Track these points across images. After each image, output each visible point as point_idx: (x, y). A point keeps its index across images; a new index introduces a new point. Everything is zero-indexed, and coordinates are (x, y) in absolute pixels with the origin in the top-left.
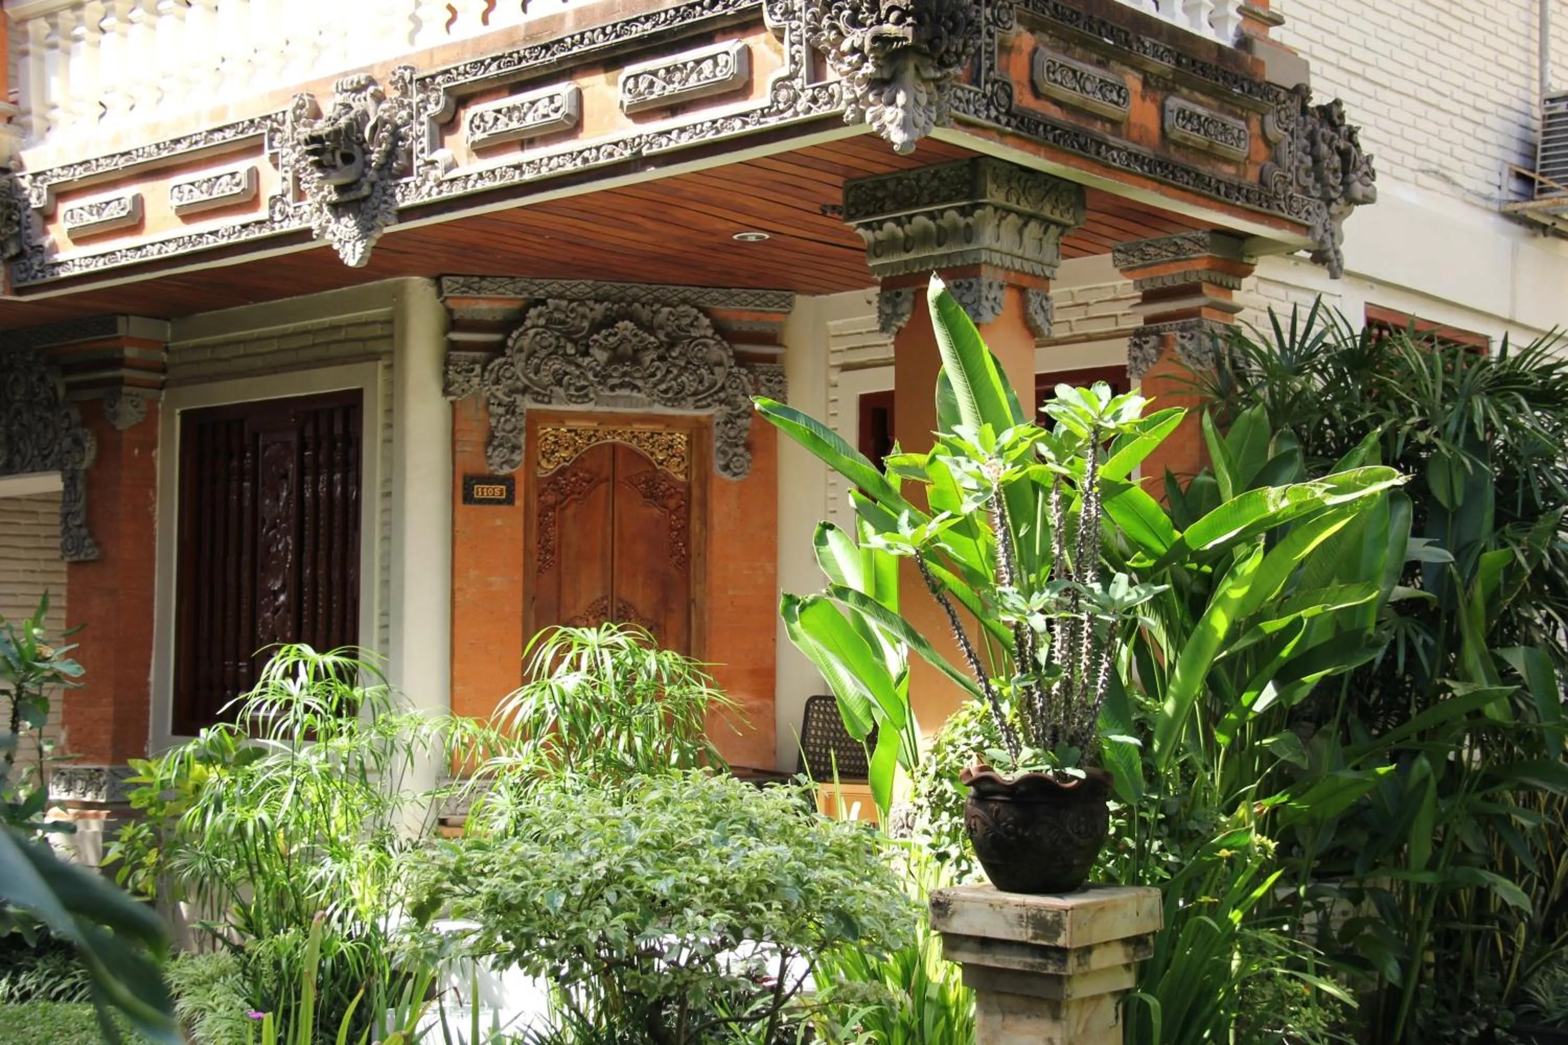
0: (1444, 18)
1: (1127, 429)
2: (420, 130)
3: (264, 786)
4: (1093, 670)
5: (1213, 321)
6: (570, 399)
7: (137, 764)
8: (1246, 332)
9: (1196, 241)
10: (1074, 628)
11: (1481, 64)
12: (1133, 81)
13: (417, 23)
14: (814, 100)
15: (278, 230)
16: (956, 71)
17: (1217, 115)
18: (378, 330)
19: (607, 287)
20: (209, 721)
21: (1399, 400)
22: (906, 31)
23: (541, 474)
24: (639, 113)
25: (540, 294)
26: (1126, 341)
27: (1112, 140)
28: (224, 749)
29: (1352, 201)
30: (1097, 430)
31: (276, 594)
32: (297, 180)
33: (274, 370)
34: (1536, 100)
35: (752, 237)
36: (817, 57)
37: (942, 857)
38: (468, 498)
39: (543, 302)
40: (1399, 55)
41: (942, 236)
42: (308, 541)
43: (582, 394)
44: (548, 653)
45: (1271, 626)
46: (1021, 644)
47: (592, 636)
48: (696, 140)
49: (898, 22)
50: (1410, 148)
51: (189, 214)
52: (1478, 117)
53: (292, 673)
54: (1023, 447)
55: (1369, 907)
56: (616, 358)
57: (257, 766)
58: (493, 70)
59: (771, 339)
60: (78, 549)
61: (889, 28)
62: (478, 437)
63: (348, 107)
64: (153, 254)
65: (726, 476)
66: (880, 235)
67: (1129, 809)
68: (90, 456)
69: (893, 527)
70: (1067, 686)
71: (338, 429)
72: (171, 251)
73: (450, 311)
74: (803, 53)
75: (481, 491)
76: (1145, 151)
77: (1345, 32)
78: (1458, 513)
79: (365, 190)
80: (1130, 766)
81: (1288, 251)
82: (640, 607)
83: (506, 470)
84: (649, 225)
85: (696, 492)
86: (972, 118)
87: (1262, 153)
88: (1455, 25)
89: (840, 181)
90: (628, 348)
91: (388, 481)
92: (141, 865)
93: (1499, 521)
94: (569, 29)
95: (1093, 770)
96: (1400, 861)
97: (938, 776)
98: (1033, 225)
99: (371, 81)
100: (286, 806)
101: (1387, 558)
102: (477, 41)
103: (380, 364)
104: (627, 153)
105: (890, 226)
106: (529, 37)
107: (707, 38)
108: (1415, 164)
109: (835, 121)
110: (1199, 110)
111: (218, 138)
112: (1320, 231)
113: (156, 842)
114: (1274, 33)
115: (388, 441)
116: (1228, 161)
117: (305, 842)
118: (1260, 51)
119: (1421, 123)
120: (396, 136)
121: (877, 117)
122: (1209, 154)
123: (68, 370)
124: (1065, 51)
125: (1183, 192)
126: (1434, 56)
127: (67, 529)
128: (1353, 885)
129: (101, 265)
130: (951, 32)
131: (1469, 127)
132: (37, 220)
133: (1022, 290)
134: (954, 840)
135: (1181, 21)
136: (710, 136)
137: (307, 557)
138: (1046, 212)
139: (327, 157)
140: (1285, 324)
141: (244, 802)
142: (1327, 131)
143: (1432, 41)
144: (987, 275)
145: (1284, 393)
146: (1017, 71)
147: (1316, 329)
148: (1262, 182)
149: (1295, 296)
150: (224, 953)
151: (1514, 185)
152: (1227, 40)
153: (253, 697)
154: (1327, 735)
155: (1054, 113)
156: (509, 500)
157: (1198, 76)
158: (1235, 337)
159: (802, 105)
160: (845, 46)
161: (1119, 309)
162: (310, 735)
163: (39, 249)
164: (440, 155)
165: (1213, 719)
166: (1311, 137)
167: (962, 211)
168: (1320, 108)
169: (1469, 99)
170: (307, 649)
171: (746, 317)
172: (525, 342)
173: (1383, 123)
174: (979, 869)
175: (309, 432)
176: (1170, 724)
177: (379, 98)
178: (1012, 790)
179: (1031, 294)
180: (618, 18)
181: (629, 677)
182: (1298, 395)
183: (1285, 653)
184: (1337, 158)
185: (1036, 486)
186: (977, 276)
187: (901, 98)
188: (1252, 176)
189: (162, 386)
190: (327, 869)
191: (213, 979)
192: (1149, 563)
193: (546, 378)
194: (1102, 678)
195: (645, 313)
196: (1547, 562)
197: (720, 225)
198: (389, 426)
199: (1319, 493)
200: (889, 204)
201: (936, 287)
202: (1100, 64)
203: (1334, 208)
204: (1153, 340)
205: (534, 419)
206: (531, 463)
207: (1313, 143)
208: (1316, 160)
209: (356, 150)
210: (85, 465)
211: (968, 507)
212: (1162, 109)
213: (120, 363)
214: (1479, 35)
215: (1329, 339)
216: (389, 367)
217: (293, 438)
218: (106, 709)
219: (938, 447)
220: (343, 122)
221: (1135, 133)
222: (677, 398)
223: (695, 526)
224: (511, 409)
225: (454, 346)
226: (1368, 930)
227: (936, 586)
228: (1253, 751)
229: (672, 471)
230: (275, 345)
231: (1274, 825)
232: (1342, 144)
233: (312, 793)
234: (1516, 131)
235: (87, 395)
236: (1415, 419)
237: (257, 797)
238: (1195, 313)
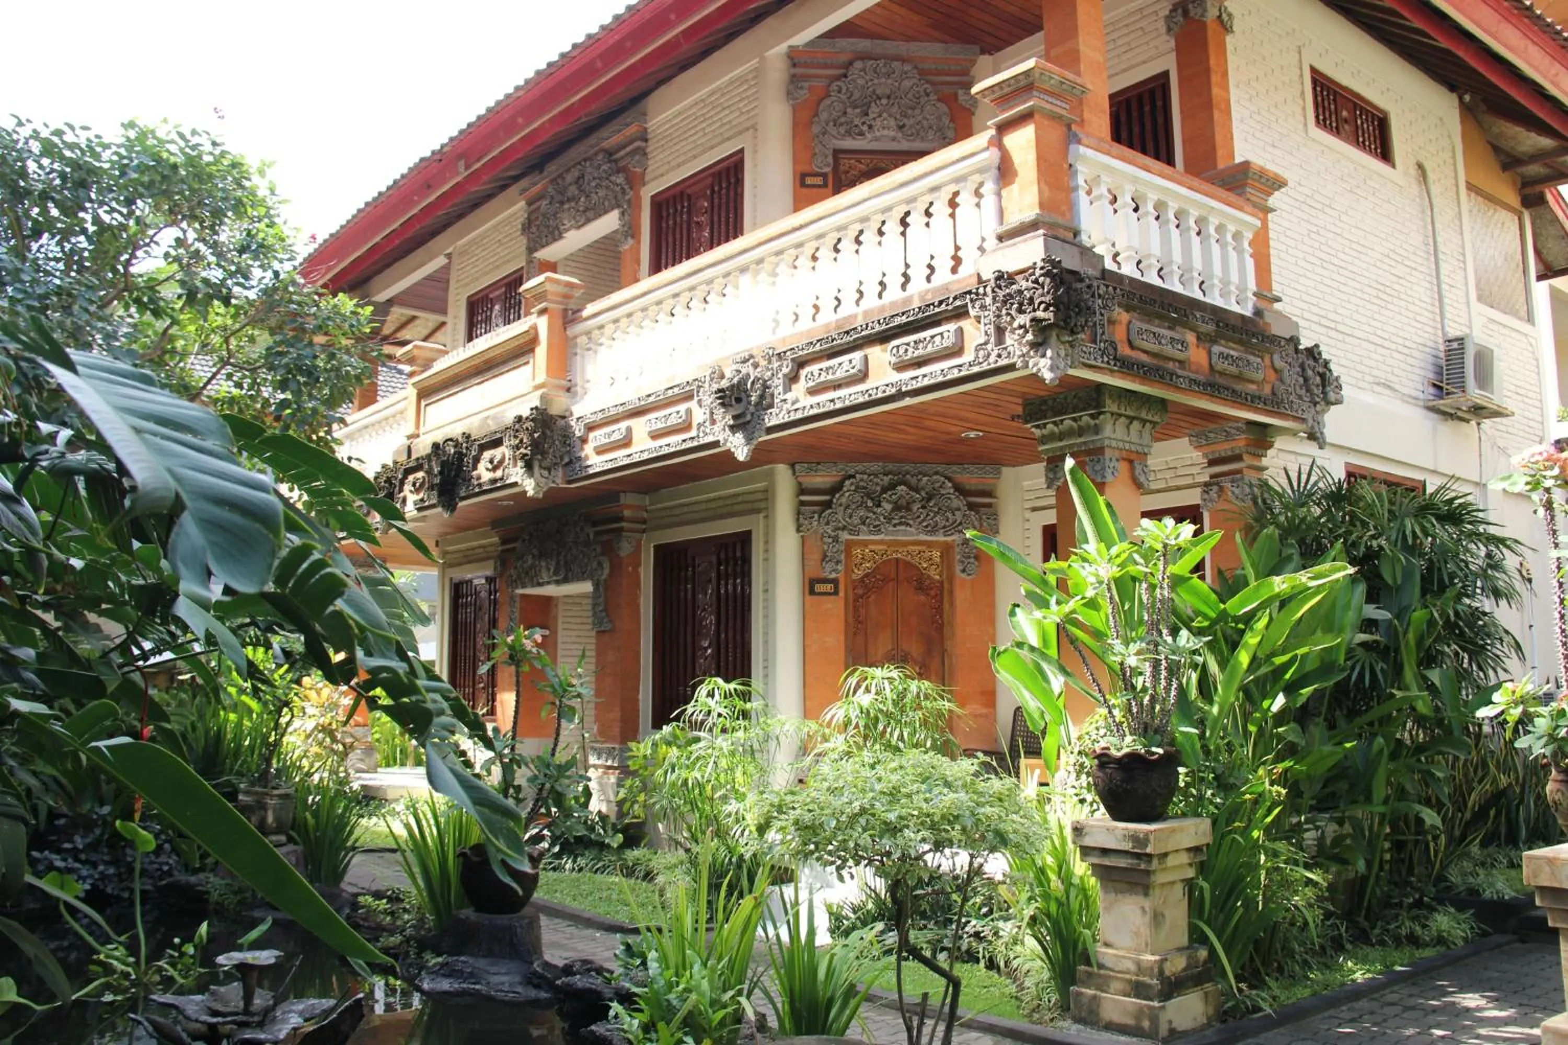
0: (1381, 295)
1: (1183, 545)
2: (778, 384)
3: (698, 758)
4: (1168, 689)
5: (1251, 476)
6: (870, 532)
7: (632, 745)
8: (1271, 482)
9: (1238, 429)
10: (1156, 665)
11: (1406, 320)
12: (1191, 337)
13: (776, 322)
14: (999, 356)
15: (702, 442)
16: (1081, 336)
17: (1244, 355)
18: (760, 496)
19: (890, 467)
20: (668, 721)
21: (1363, 522)
22: (1049, 315)
23: (854, 577)
24: (900, 367)
25: (852, 472)
26: (1199, 490)
27: (1180, 372)
28: (675, 737)
29: (1329, 403)
30: (1165, 546)
31: (706, 649)
32: (712, 413)
33: (703, 520)
34: (1441, 341)
35: (972, 435)
36: (1000, 332)
37: (1082, 801)
38: (812, 592)
39: (853, 477)
40: (1355, 316)
41: (1081, 432)
42: (723, 619)
43: (877, 530)
44: (853, 681)
45: (1279, 660)
46: (1124, 675)
47: (878, 672)
48: (933, 381)
49: (1045, 310)
50: (1367, 370)
51: (655, 436)
52: (1406, 351)
53: (711, 695)
54: (1124, 556)
55: (1348, 828)
56: (897, 508)
57: (694, 747)
58: (818, 347)
59: (989, 494)
60: (601, 623)
61: (1040, 314)
62: (817, 556)
63: (739, 371)
64: (636, 458)
65: (963, 575)
66: (1045, 432)
67: (1193, 772)
68: (606, 571)
69: (1046, 605)
70: (1153, 699)
71: (739, 554)
72: (645, 456)
73: (800, 484)
74: (991, 329)
75: (819, 588)
76: (1201, 378)
77: (1322, 304)
78: (1398, 589)
79: (748, 417)
80: (1193, 746)
81: (1295, 434)
82: (915, 654)
83: (833, 575)
84: (912, 430)
85: (946, 585)
86: (1093, 363)
87: (1272, 376)
88: (1389, 299)
89: (1020, 401)
90: (903, 502)
91: (766, 583)
92: (636, 802)
93: (1424, 593)
94: (860, 322)
95: (1168, 748)
96: (1369, 799)
97: (1080, 753)
98: (1135, 423)
99: (752, 357)
100: (709, 770)
101: (1351, 617)
102: (808, 331)
103: (761, 515)
104: (894, 390)
105: (1050, 426)
106: (838, 327)
107: (937, 323)
108: (1371, 379)
109: (1011, 368)
110: (1232, 353)
111: (670, 393)
112: (1310, 422)
113: (644, 788)
114: (1277, 306)
115: (766, 560)
116: (1252, 382)
117: (723, 791)
118: (1268, 317)
119: (1374, 356)
120: (765, 387)
121: (1036, 364)
122: (1240, 378)
123: (595, 524)
124: (1149, 322)
125: (1225, 401)
126: (1377, 316)
127: (595, 613)
128: (1339, 815)
129: (609, 466)
130: (1077, 314)
131: (1402, 357)
132: (578, 442)
133: (1131, 462)
134: (1089, 791)
135: (1219, 302)
136: (941, 379)
137: (722, 627)
138: (1143, 415)
139: (727, 400)
140: (1294, 476)
141: (687, 767)
142: (1311, 362)
143: (1375, 308)
144: (1108, 453)
145: (1293, 518)
146: (1119, 334)
147: (1313, 479)
148: (1274, 393)
149: (1301, 460)
150: (681, 852)
151: (1432, 390)
152: (1248, 312)
153: (690, 709)
154: (1317, 724)
155: (1144, 358)
156: (836, 593)
157: (1231, 333)
158: (1264, 485)
159: (992, 358)
160: (1016, 325)
161: (1195, 470)
162: (724, 731)
163: (579, 459)
164: (790, 396)
165: (1247, 716)
166: (1302, 366)
167: (1092, 416)
168: (1307, 349)
169: (1400, 341)
170: (720, 681)
171: (973, 482)
172: (844, 500)
173: (1350, 356)
174: (1103, 809)
175: (723, 556)
176: (1216, 720)
177: (756, 366)
178: (1119, 761)
179: (1136, 464)
180: (887, 315)
181: (902, 695)
182: (1303, 520)
183: (1287, 676)
184: (1318, 379)
185: (1134, 579)
186: (1103, 454)
187: (1049, 353)
188: (1267, 390)
189: (644, 531)
190: (732, 806)
191: (675, 866)
192: (1206, 624)
193: (856, 520)
194: (1173, 693)
195: (913, 481)
196: (1452, 618)
197: (953, 429)
198: (766, 551)
199: (1304, 579)
200: (1049, 413)
201: (1069, 463)
202: (1170, 328)
203: (1318, 408)
204: (1215, 488)
205: (849, 545)
206: (848, 571)
207: (1303, 370)
208: (1306, 380)
209: (743, 395)
210: (604, 576)
211: (1090, 593)
212: (1209, 353)
213: (621, 519)
214: (1402, 303)
215: (1321, 485)
216: (766, 517)
217: (714, 559)
218: (616, 714)
219: (1073, 557)
220: (735, 380)
221: (1193, 368)
222: (933, 530)
223: (946, 606)
224: (836, 539)
225: (802, 503)
226: (1348, 841)
227: (1073, 641)
228: (1272, 736)
229: (932, 573)
230: (704, 506)
231: (1286, 780)
232: (1321, 370)
233: (723, 763)
234: (1431, 359)
235: (605, 538)
236: (1372, 532)
237: (694, 763)
238: (1239, 471)
